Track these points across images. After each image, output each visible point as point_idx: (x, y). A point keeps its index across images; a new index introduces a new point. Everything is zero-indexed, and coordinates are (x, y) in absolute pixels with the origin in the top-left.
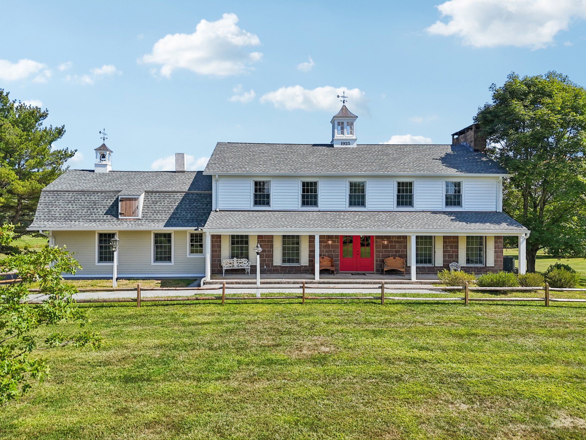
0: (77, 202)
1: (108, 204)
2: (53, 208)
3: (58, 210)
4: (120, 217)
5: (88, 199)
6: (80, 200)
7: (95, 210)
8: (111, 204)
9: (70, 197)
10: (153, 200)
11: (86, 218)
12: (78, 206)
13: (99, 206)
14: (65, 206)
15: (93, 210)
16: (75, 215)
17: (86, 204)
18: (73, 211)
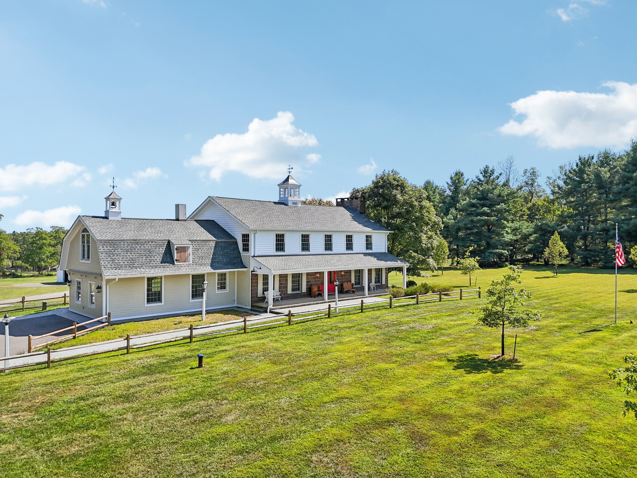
0: (134, 250)
1: (161, 252)
2: (115, 257)
3: (121, 259)
4: (175, 263)
5: (142, 248)
6: (136, 248)
7: (153, 258)
8: (163, 252)
9: (126, 246)
10: (195, 247)
11: (148, 265)
12: (136, 254)
13: (155, 254)
14: (125, 254)
15: (151, 257)
16: (137, 263)
17: (143, 252)
18: (134, 259)
